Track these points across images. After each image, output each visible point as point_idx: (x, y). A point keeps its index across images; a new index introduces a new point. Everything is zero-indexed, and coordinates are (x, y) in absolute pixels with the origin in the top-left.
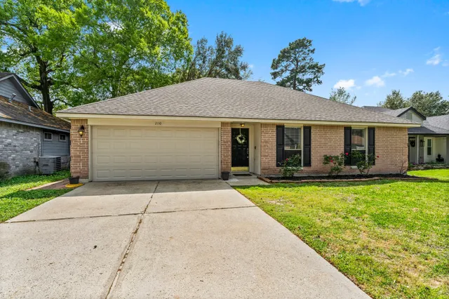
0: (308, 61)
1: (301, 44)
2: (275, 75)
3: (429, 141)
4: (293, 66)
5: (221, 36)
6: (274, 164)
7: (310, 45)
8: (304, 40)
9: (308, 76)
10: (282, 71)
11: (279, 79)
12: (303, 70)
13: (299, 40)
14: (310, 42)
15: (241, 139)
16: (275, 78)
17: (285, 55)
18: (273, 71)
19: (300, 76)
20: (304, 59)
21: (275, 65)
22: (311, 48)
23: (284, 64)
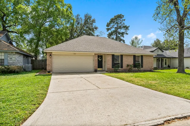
0: (123, 24)
1: (120, 17)
2: (108, 29)
3: (166, 60)
4: (116, 26)
5: (87, 15)
6: (111, 67)
7: (123, 17)
8: (121, 15)
9: (122, 31)
10: (111, 28)
11: (110, 31)
12: (120, 28)
13: (119, 15)
14: (123, 16)
15: (100, 59)
16: (108, 31)
17: (112, 21)
18: (107, 28)
19: (119, 30)
20: (121, 23)
21: (108, 25)
22: (124, 19)
23: (112, 25)
